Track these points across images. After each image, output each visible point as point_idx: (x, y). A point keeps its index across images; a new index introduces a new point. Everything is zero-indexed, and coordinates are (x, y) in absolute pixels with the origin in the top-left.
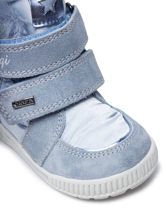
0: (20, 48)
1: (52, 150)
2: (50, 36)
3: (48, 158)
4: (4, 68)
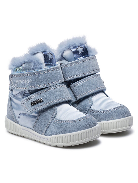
0: (38, 73)
1: (50, 124)
2: (51, 69)
3: (49, 129)
4: (29, 85)
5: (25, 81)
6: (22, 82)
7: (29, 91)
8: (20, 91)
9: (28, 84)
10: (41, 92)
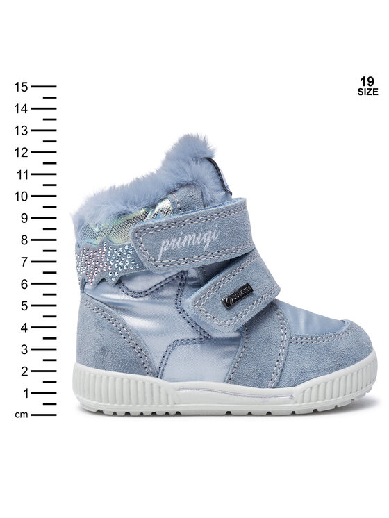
0: (231, 211)
1: (287, 352)
3: (287, 365)
4: (210, 247)
5: (199, 238)
6: (184, 242)
7: (201, 268)
8: (168, 276)
9: (208, 245)
10: (237, 266)
